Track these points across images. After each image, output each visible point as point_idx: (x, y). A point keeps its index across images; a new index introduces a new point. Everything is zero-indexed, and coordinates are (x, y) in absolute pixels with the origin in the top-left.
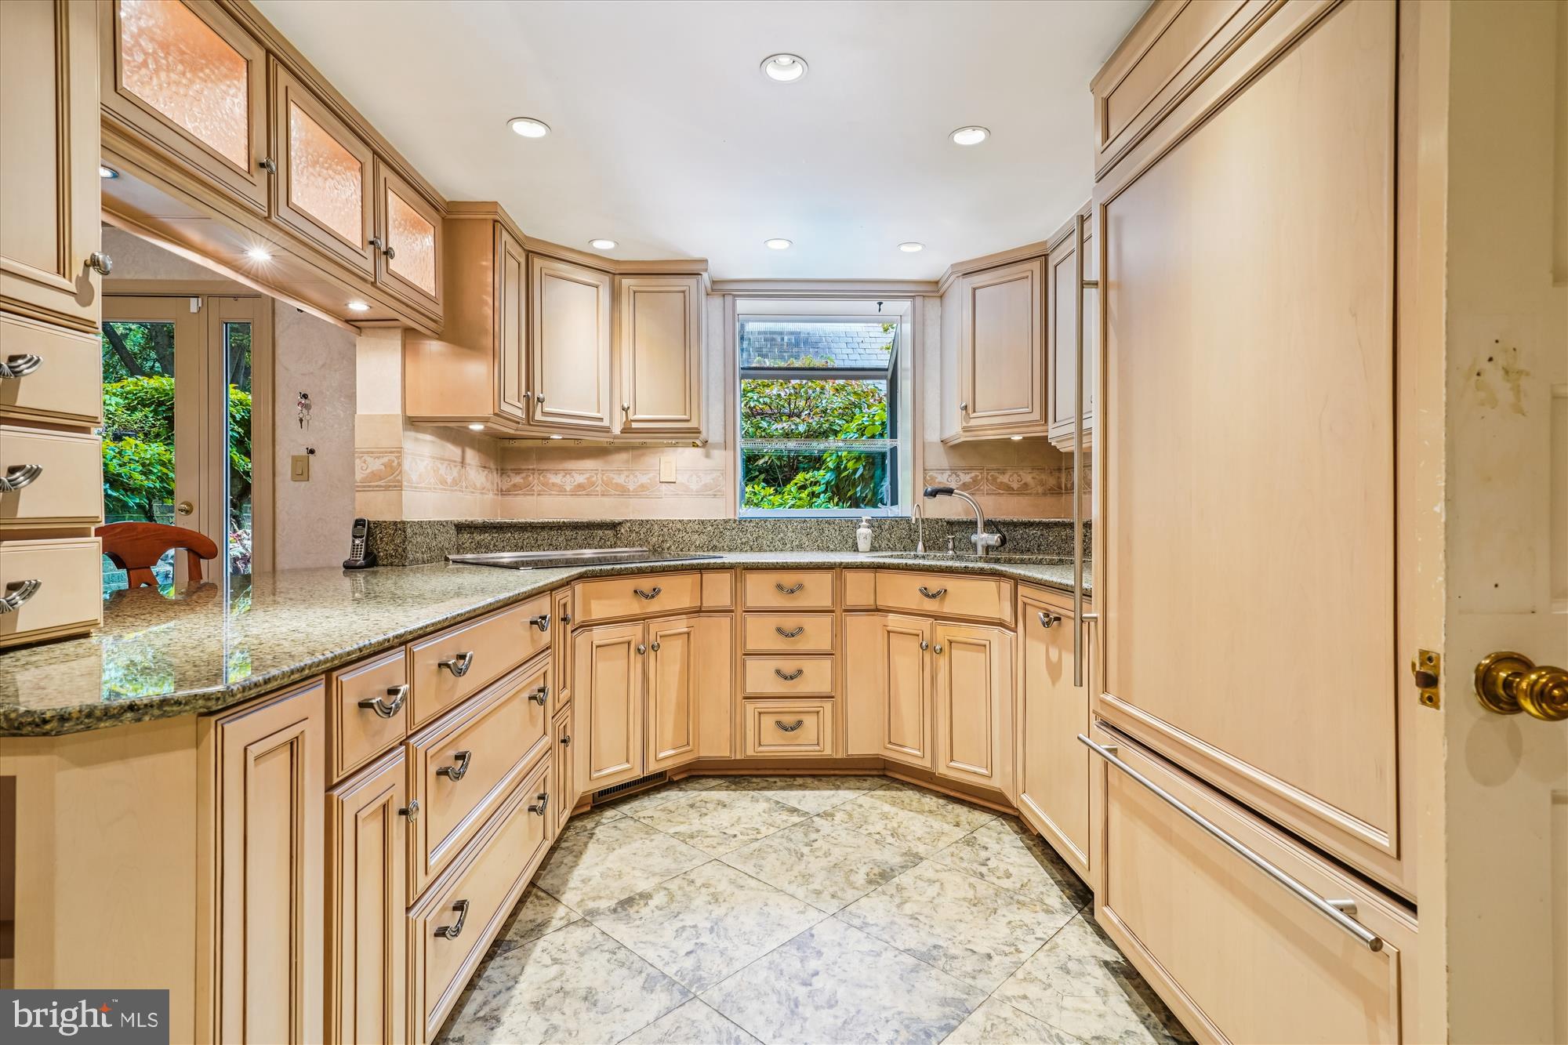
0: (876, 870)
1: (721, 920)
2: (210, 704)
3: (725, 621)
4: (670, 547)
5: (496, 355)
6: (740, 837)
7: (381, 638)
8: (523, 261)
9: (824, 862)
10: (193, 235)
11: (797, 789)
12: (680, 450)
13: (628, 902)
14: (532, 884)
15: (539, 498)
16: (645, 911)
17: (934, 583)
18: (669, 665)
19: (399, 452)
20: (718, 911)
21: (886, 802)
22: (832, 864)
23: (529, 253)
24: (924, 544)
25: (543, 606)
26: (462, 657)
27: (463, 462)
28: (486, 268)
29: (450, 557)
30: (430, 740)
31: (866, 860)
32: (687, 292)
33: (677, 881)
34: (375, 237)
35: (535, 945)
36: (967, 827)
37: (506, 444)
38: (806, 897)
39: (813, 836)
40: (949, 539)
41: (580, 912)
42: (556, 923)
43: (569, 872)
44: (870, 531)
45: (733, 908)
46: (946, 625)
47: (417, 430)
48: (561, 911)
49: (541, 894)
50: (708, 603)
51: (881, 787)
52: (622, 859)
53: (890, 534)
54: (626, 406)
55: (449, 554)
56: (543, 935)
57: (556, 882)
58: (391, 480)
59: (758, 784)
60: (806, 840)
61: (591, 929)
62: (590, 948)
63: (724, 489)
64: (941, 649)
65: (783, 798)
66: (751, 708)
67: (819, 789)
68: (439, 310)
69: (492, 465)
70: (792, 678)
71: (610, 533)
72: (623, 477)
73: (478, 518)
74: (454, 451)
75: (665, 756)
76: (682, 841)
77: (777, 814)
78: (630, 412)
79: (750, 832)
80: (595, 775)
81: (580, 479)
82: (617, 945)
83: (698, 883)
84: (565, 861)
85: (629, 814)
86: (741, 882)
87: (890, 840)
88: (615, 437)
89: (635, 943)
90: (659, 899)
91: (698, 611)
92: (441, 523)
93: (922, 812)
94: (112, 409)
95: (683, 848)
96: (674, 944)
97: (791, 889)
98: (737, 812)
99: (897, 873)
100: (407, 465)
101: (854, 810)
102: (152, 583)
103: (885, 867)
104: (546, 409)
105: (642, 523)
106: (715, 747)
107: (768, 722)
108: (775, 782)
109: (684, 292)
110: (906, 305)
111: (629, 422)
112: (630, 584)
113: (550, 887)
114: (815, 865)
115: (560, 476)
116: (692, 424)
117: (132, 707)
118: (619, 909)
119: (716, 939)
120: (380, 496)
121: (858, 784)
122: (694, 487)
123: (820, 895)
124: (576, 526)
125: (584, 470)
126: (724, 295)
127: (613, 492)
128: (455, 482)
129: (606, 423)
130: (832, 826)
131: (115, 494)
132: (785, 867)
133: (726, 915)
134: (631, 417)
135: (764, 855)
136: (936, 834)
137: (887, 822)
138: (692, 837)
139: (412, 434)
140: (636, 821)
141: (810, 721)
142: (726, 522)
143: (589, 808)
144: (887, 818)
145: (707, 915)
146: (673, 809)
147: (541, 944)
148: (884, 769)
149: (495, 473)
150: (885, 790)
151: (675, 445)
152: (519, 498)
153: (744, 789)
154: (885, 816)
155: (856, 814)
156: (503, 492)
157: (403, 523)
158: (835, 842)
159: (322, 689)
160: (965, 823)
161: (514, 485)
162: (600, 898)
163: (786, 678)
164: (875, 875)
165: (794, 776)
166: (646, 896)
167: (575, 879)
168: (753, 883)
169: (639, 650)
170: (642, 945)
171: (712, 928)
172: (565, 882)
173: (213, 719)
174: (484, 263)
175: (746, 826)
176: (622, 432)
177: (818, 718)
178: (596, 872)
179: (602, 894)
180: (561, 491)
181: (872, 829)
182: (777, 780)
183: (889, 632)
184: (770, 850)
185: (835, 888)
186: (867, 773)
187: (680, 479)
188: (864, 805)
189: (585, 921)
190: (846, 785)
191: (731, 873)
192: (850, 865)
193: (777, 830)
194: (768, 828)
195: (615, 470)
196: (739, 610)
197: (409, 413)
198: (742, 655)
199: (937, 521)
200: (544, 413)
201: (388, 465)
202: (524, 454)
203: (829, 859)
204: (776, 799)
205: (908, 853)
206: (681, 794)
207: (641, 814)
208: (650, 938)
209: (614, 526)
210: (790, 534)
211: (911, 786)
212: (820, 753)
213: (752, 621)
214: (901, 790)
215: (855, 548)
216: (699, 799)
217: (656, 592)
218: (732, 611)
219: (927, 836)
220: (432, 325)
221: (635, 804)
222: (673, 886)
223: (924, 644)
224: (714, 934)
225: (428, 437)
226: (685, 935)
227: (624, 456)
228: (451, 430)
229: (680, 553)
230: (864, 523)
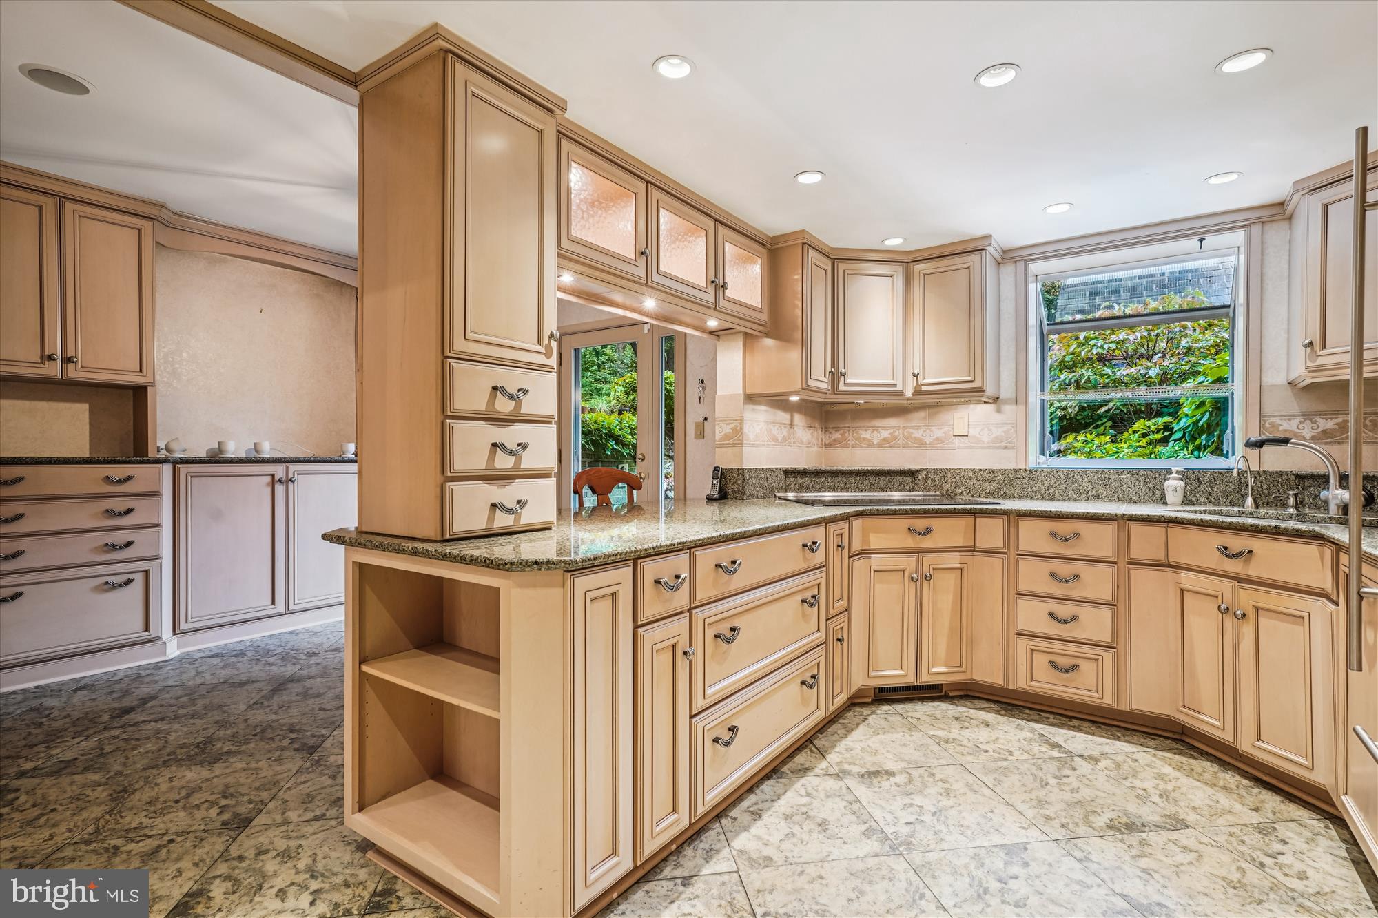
0: (1124, 820)
1: (946, 810)
2: (568, 566)
3: (998, 561)
4: (962, 492)
5: (804, 344)
6: (991, 753)
7: (669, 543)
8: (829, 269)
9: (1068, 796)
10: (618, 297)
11: (1069, 729)
12: (972, 406)
13: (876, 773)
14: (810, 740)
15: (853, 450)
16: (886, 784)
17: (1237, 542)
18: (942, 596)
19: (740, 420)
20: (945, 802)
21: (1169, 765)
22: (1075, 800)
23: (834, 261)
24: (1255, 500)
25: (818, 533)
26: (734, 562)
27: (791, 424)
28: (797, 280)
29: (777, 494)
30: (708, 613)
31: (1116, 808)
32: (972, 268)
33: (921, 771)
34: (715, 277)
35: (798, 780)
36: (1270, 815)
37: (828, 407)
38: (1034, 818)
39: (1067, 772)
40: (1289, 495)
41: (837, 769)
42: (817, 771)
43: (839, 741)
44: (1182, 484)
45: (960, 804)
46: (1251, 589)
47: (755, 403)
48: (824, 764)
49: (814, 749)
50: (980, 544)
51: (1171, 750)
52: (882, 742)
53: (1212, 488)
54: (916, 372)
55: (778, 492)
56: (805, 775)
57: (826, 744)
58: (736, 439)
59: (1029, 715)
60: (1057, 773)
61: (841, 783)
62: (835, 795)
63: (1015, 440)
64: (1244, 615)
65: (1050, 733)
66: (1023, 644)
67: (1093, 734)
68: (764, 317)
69: (817, 425)
70: (1066, 622)
71: (909, 479)
72: (921, 432)
73: (801, 466)
74: (784, 416)
75: (937, 672)
76: (937, 743)
77: (1037, 744)
78: (921, 377)
79: (1002, 752)
80: (873, 674)
81: (885, 434)
82: (854, 799)
83: (938, 777)
84: (839, 732)
85: (901, 712)
86: (976, 787)
87: (1156, 799)
88: (908, 399)
89: (869, 803)
90: (900, 779)
91: (973, 550)
92: (772, 470)
93: (1213, 785)
94: (619, 394)
95: (936, 748)
96: (900, 814)
97: (1021, 807)
98: (1000, 734)
99: (1147, 829)
100: (746, 428)
101: (1125, 762)
102: (608, 503)
103: (1135, 820)
104: (848, 381)
105: (936, 471)
106: (988, 672)
107: (1041, 661)
108: (1049, 718)
109: (969, 268)
110: (1239, 237)
111: (919, 385)
112: (905, 523)
113: (821, 747)
114: (1057, 796)
115: (869, 432)
116: (976, 384)
117: (536, 563)
118: (866, 776)
119: (935, 821)
120: (730, 451)
121: (1143, 740)
122: (986, 439)
123: (1050, 821)
124: (879, 473)
125: (888, 427)
126: (1015, 262)
127: (912, 445)
128: (785, 439)
129: (899, 388)
130: (1093, 769)
131: (617, 448)
132: (1024, 789)
133: (952, 807)
134: (921, 381)
135: (1009, 774)
136: (1219, 810)
137: (1161, 782)
138: (947, 742)
139: (751, 406)
140: (904, 718)
141: (1086, 666)
142: (1016, 471)
143: (870, 700)
144: (1162, 779)
145: (935, 802)
146: (939, 717)
147: (803, 781)
148: (1182, 733)
149: (820, 432)
150: (1175, 754)
151: (967, 403)
152: (839, 450)
153: (1014, 716)
154: (1161, 777)
155: (1125, 767)
156: (827, 446)
157: (743, 469)
158: (1088, 783)
159: (631, 569)
160: (1269, 811)
161: (835, 440)
162: (855, 764)
163: (1060, 622)
164: (1120, 823)
165: (1071, 718)
166: (890, 774)
167: (841, 747)
168: (987, 792)
169: (912, 578)
170: (873, 805)
171: (935, 812)
172: (833, 746)
173: (569, 574)
174: (796, 277)
175: (1000, 746)
176: (914, 395)
177: (1096, 666)
178: (858, 746)
179: (857, 762)
180: (870, 444)
181: (1137, 783)
182: (1051, 716)
183: (1182, 590)
184: (1015, 771)
185: (1068, 820)
186: (1160, 733)
187: (972, 432)
188: (1140, 761)
189: (838, 776)
190: (1127, 738)
191: (970, 778)
192: (1096, 807)
193: (1031, 757)
194: (1022, 754)
195: (915, 427)
196: (1013, 552)
197: (748, 392)
198: (1014, 595)
199: (1280, 474)
200: (846, 384)
201: (734, 429)
202: (842, 415)
203: (1074, 795)
204: (1042, 732)
205: (1174, 817)
206: (951, 707)
207: (910, 714)
208: (883, 803)
209: (913, 473)
210: (1085, 484)
211: (1212, 758)
212: (1098, 701)
213: (1024, 564)
214: (1196, 759)
215: (1163, 501)
216: (966, 714)
217: (928, 531)
218: (1005, 553)
219: (1207, 808)
220: (760, 328)
221: (909, 706)
222: (915, 773)
223: (1222, 607)
224: (935, 818)
225: (763, 408)
226: (910, 810)
227: (922, 414)
228: (778, 402)
229: (971, 498)
230: (1174, 475)
